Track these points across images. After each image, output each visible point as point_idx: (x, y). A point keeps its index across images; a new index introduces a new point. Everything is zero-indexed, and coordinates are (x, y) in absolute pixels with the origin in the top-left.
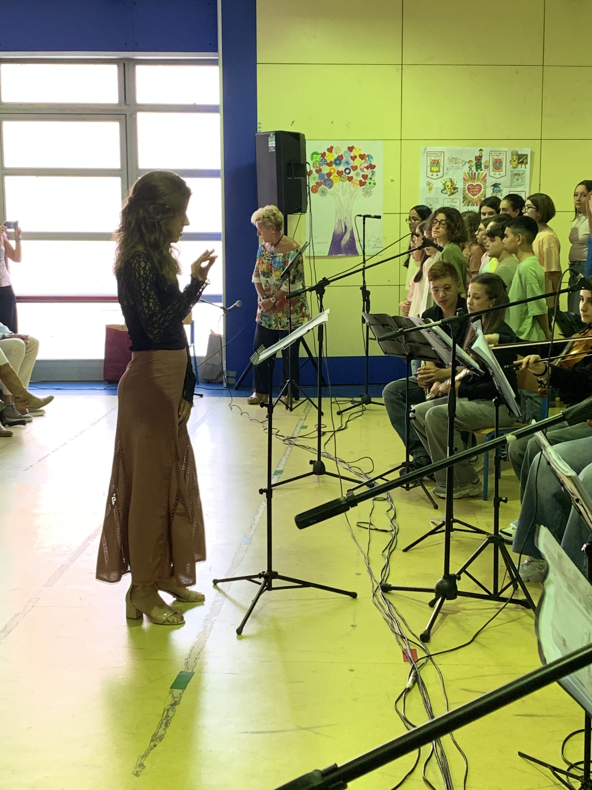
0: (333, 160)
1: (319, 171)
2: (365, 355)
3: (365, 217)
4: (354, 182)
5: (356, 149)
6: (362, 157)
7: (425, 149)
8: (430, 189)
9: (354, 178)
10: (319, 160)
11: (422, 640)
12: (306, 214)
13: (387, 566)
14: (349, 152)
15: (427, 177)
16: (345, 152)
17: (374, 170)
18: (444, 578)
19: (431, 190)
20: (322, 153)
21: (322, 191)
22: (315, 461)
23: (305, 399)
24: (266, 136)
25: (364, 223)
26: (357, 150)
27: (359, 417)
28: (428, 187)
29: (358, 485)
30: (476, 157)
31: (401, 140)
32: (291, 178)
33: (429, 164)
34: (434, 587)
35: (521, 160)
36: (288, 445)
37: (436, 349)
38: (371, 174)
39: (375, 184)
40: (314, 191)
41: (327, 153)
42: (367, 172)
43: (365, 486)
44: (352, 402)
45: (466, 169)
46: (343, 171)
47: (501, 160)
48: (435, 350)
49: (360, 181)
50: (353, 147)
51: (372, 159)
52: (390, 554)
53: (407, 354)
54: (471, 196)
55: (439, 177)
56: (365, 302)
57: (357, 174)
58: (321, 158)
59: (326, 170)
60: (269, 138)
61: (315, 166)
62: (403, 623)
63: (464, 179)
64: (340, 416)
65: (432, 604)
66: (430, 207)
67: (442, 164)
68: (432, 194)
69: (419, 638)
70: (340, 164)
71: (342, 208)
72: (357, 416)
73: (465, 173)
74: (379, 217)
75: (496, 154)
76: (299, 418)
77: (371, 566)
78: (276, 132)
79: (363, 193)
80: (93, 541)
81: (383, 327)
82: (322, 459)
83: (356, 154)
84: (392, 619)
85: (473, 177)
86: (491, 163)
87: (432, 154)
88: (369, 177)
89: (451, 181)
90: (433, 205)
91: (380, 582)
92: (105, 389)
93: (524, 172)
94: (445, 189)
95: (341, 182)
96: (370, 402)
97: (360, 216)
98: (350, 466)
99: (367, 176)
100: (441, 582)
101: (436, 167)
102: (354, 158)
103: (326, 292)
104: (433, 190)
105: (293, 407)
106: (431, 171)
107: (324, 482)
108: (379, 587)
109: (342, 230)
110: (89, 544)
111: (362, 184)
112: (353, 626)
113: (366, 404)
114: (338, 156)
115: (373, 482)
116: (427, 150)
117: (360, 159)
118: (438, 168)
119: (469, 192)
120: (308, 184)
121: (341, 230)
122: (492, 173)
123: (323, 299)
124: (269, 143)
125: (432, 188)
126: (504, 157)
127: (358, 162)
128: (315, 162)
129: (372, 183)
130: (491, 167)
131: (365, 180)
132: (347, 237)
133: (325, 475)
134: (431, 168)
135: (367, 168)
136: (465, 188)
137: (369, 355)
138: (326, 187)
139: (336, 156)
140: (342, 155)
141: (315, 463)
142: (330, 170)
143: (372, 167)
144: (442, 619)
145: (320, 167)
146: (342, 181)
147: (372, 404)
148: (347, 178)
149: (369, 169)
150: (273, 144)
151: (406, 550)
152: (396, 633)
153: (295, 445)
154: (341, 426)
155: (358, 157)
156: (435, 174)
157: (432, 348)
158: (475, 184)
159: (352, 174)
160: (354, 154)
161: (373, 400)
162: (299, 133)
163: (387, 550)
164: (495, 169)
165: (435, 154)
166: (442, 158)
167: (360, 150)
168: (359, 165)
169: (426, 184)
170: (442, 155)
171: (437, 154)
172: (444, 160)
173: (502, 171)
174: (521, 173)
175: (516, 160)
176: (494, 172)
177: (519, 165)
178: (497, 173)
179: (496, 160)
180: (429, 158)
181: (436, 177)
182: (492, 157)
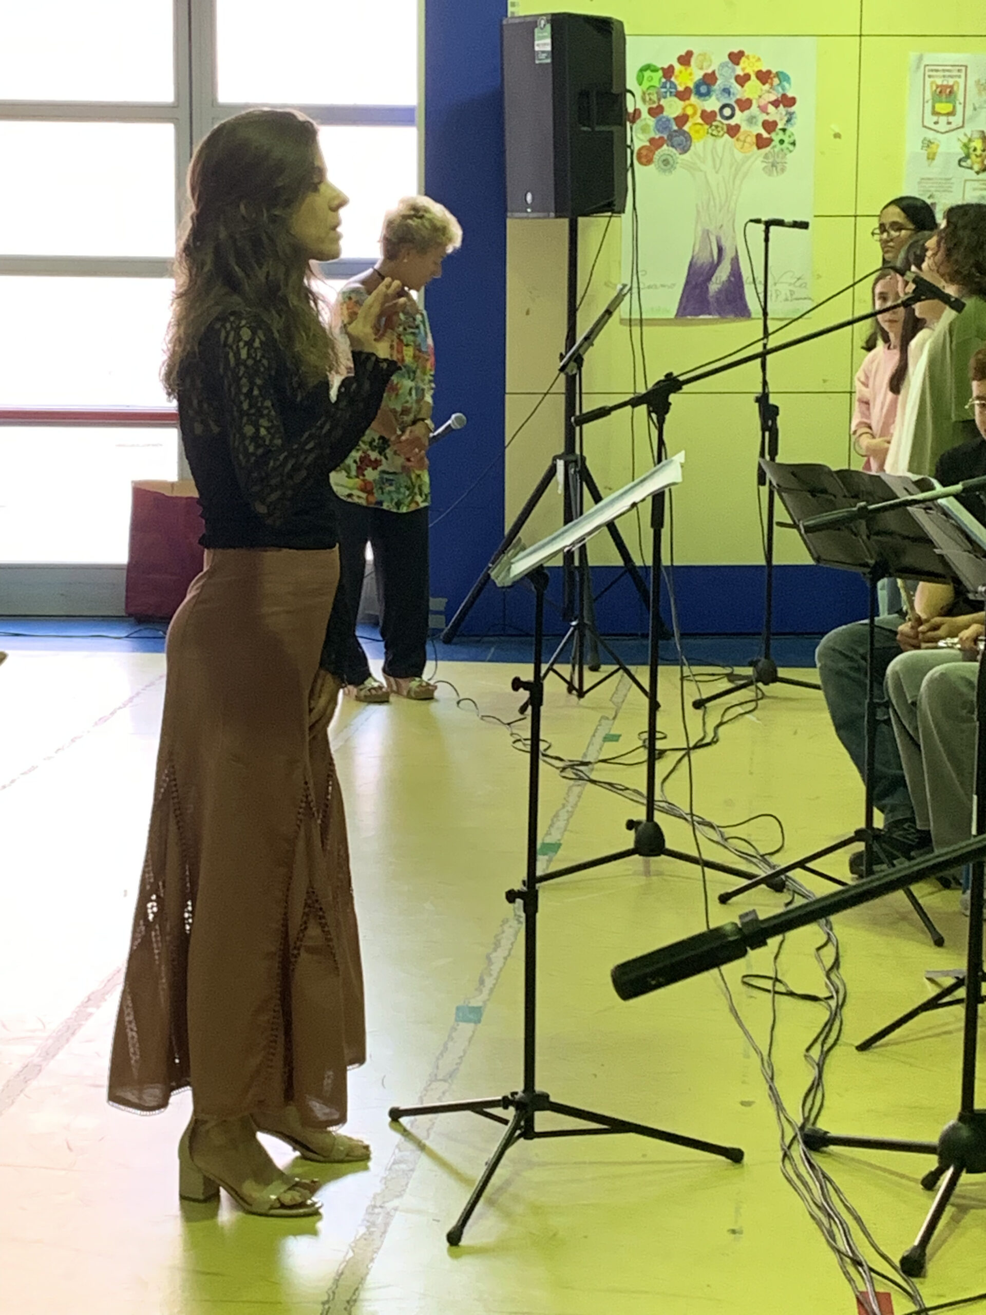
0: (691, 85)
1: (656, 111)
2: (763, 562)
3: (768, 224)
4: (742, 138)
5: (748, 57)
6: (764, 77)
7: (920, 58)
8: (931, 158)
9: (742, 130)
10: (657, 85)
11: (904, 1272)
12: (623, 215)
13: (818, 1085)
14: (730, 64)
15: (925, 127)
16: (723, 65)
17: (793, 109)
18: (961, 1118)
19: (933, 159)
20: (666, 66)
21: (664, 160)
22: (639, 823)
23: (616, 667)
24: (529, 25)
25: (767, 240)
26: (752, 60)
27: (747, 716)
28: (925, 153)
29: (745, 882)
31: (861, 36)
32: (589, 129)
33: (928, 95)
34: (934, 1139)
36: (572, 782)
37: (944, 552)
38: (786, 118)
39: (794, 144)
40: (644, 160)
41: (678, 67)
42: (777, 114)
43: (763, 886)
44: (731, 677)
46: (717, 110)
48: (941, 556)
49: (759, 136)
50: (741, 54)
51: (789, 83)
52: (825, 1054)
53: (872, 562)
55: (953, 126)
56: (767, 434)
57: (751, 120)
58: (664, 80)
59: (673, 108)
60: (536, 30)
61: (647, 98)
62: (858, 1228)
64: (700, 712)
65: (930, 1182)
66: (929, 202)
67: (960, 98)
68: (934, 170)
69: (898, 1264)
70: (708, 94)
71: (712, 203)
72: (742, 711)
74: (804, 225)
76: (600, 715)
77: (778, 1084)
78: (553, 15)
79: (765, 164)
80: (98, 1007)
81: (814, 496)
82: (658, 817)
83: (747, 71)
84: (829, 1216)
87: (937, 71)
88: (780, 126)
90: (937, 194)
91: (799, 1124)
92: (127, 637)
94: (968, 156)
95: (711, 139)
96: (776, 679)
97: (758, 221)
98: (726, 836)
99: (775, 124)
100: (953, 1128)
101: (947, 102)
102: (742, 80)
103: (672, 407)
104: (938, 160)
105: (585, 688)
106: (935, 113)
107: (660, 874)
108: (799, 1137)
109: (712, 257)
110: (91, 1014)
111: (761, 143)
112: (734, 1232)
113: (766, 684)
114: (706, 75)
115: (783, 877)
116: (925, 62)
117: (758, 83)
118: (951, 105)
120: (629, 142)
121: (708, 254)
123: (665, 427)
124: (536, 42)
125: (935, 154)
127: (753, 89)
128: (648, 89)
129: (787, 140)
131: (769, 133)
132: (723, 273)
133: (663, 857)
134: (933, 107)
135: (776, 103)
137: (775, 562)
138: (674, 150)
139: (698, 75)
140: (714, 73)
141: (640, 828)
142: (684, 109)
143: (787, 101)
144: (955, 1220)
145: (659, 100)
146: (712, 135)
147: (778, 684)
148: (725, 129)
149: (781, 106)
150: (545, 44)
151: (864, 1047)
152: (839, 1251)
153: (594, 782)
154: (702, 735)
155: (753, 77)
156: (943, 120)
157: (935, 550)
159: (739, 118)
160: (743, 69)
161: (782, 672)
162: (610, 18)
163: (817, 1047)
165: (944, 70)
166: (961, 81)
167: (759, 59)
168: (757, 97)
169: (920, 144)
170: (963, 74)
171: (948, 71)
172: (966, 85)
180: (930, 80)
181: (945, 128)
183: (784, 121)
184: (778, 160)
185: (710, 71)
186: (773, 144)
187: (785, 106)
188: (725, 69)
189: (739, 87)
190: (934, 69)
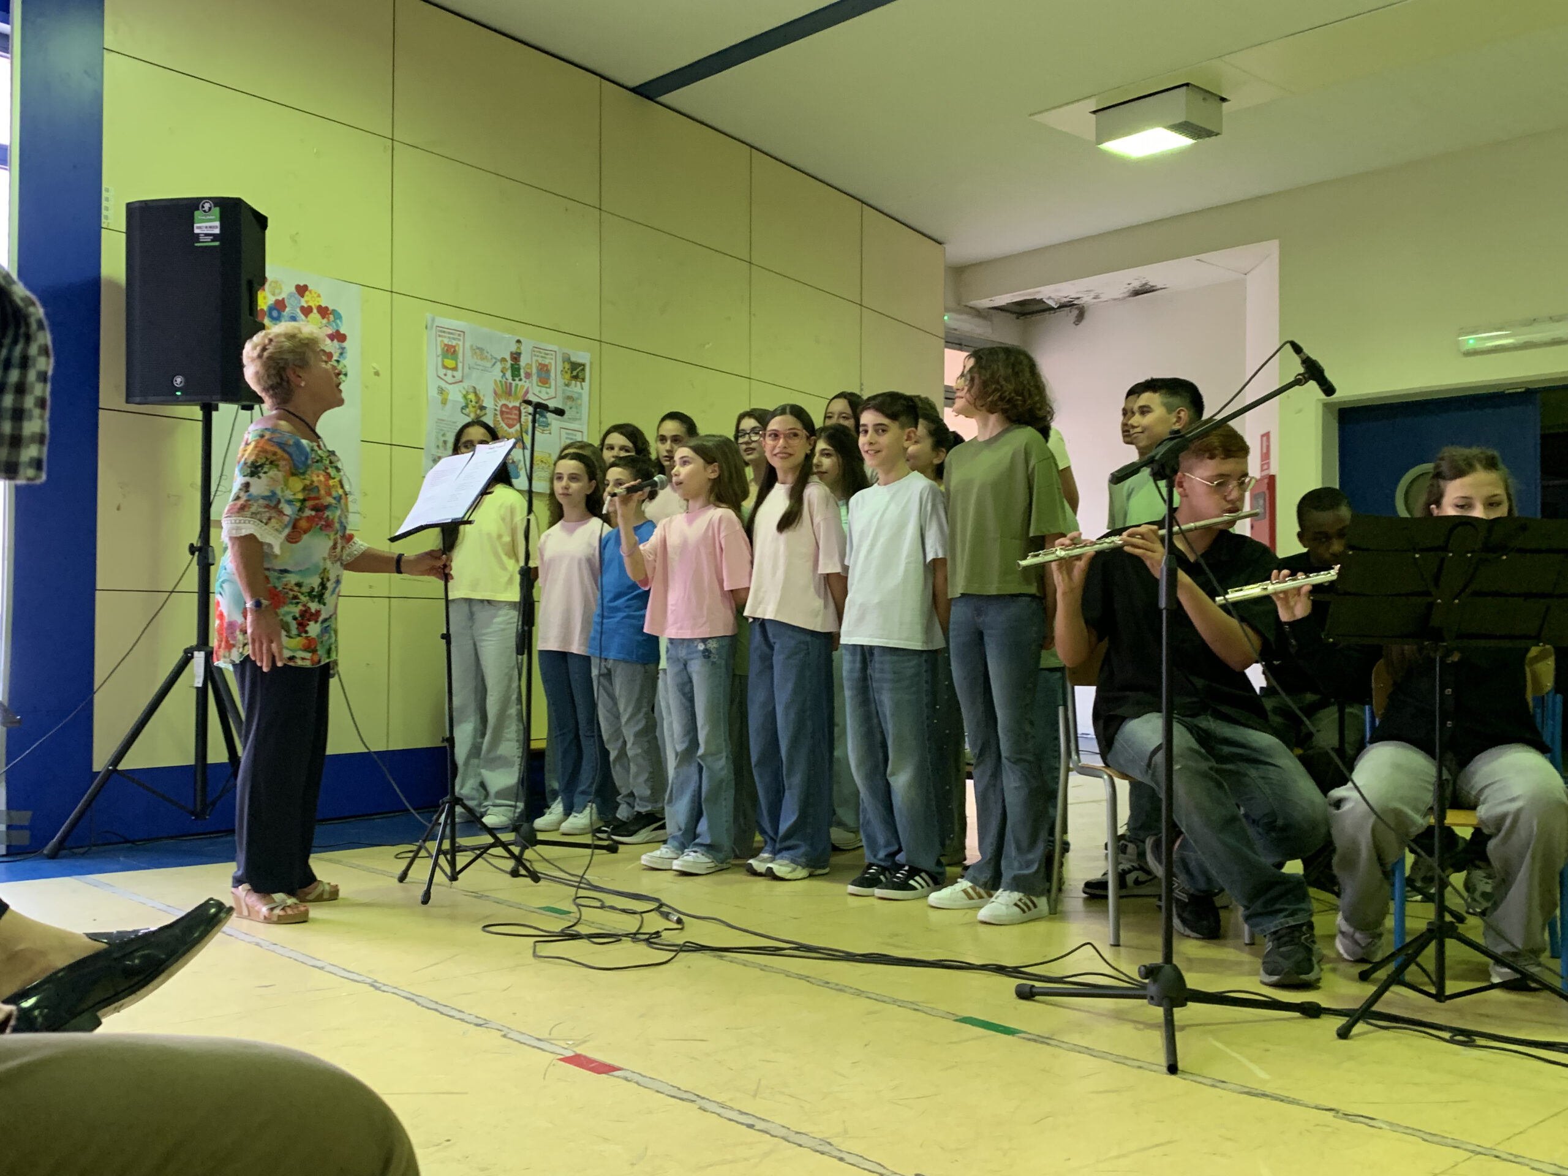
0: (265, 308)
5: (310, 292)
6: (323, 311)
7: (433, 320)
8: (444, 402)
14: (297, 296)
15: (438, 376)
16: (291, 295)
17: (345, 344)
19: (445, 404)
24: (182, 208)
26: (314, 295)
28: (440, 398)
30: (512, 354)
31: (392, 292)
33: (439, 351)
35: (575, 373)
45: (496, 373)
47: (546, 366)
50: (305, 288)
51: (341, 321)
54: (506, 428)
55: (456, 379)
60: (196, 213)
63: (495, 393)
67: (460, 357)
68: (446, 413)
73: (495, 381)
75: (540, 354)
83: (311, 304)
85: (508, 392)
86: (534, 371)
87: (444, 332)
88: (335, 358)
89: (475, 393)
93: (580, 394)
94: (466, 406)
101: (452, 359)
102: (307, 311)
104: (449, 405)
106: (444, 366)
114: (277, 301)
116: (437, 324)
117: (319, 317)
118: (454, 362)
119: (503, 420)
122: (536, 390)
124: (195, 225)
125: (446, 400)
126: (553, 362)
130: (535, 378)
134: (443, 361)
136: (496, 410)
139: (271, 300)
140: (283, 299)
143: (338, 337)
155: (315, 311)
156: (450, 373)
158: (510, 405)
160: (307, 302)
164: (540, 381)
165: (449, 333)
166: (461, 343)
167: (319, 296)
169: (436, 391)
170: (462, 338)
171: (452, 334)
172: (464, 348)
173: (550, 388)
174: (575, 396)
175: (569, 372)
176: (539, 388)
177: (573, 382)
178: (544, 390)
179: (540, 364)
180: (439, 339)
181: (452, 380)
182: (535, 358)
183: (337, 354)
185: (280, 298)
187: (339, 341)
188: (293, 299)
189: (303, 317)
190: (442, 331)
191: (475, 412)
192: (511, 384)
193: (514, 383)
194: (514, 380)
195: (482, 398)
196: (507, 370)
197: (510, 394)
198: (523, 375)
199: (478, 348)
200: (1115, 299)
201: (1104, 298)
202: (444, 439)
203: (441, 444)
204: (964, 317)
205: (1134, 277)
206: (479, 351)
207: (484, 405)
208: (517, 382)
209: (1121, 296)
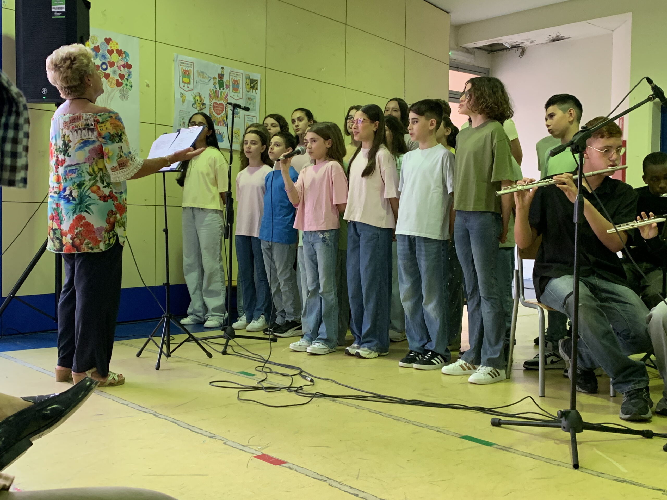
4: (111, 80)
5: (113, 42)
6: (120, 52)
7: (177, 57)
9: (111, 76)
14: (105, 44)
17: (131, 70)
19: (184, 102)
28: (181, 99)
31: (155, 41)
33: (181, 74)
35: (252, 85)
45: (211, 85)
47: (237, 81)
49: (117, 80)
50: (110, 40)
51: (129, 58)
54: (216, 115)
55: (190, 89)
63: (210, 96)
67: (192, 77)
68: (184, 107)
73: (210, 89)
75: (234, 75)
83: (113, 48)
85: (217, 95)
86: (231, 84)
87: (183, 63)
88: (126, 77)
89: (200, 96)
93: (255, 97)
99: (124, 76)
102: (111, 52)
104: (186, 102)
106: (183, 82)
111: (119, 84)
114: (95, 47)
116: (179, 59)
117: (117, 55)
118: (189, 79)
119: (214, 111)
122: (232, 94)
124: (52, 7)
125: (185, 100)
126: (241, 79)
127: (115, 58)
129: (129, 84)
130: (231, 87)
134: (182, 79)
135: (124, 66)
136: (211, 105)
139: (92, 46)
143: (128, 66)
155: (115, 52)
156: (186, 85)
158: (218, 103)
159: (109, 70)
160: (111, 47)
164: (234, 90)
165: (186, 64)
166: (192, 69)
167: (117, 44)
168: (116, 62)
169: (179, 95)
170: (192, 66)
171: (187, 64)
172: (194, 72)
173: (239, 93)
174: (252, 98)
175: (249, 84)
176: (233, 93)
177: (251, 90)
178: (236, 94)
179: (234, 80)
180: (181, 67)
181: (187, 89)
182: (231, 77)
183: (127, 75)
184: (125, 93)
185: (97, 45)
186: (123, 85)
187: (127, 68)
188: (103, 45)
189: (109, 56)
190: (182, 63)
191: (200, 106)
192: (218, 91)
193: (220, 91)
194: (220, 89)
195: (203, 99)
196: (216, 84)
197: (218, 97)
198: (225, 86)
199: (201, 72)
200: (542, 44)
201: (536, 43)
202: (183, 121)
203: (182, 123)
204: (460, 53)
205: (553, 32)
206: (201, 74)
207: (204, 102)
208: (222, 90)
209: (545, 42)
